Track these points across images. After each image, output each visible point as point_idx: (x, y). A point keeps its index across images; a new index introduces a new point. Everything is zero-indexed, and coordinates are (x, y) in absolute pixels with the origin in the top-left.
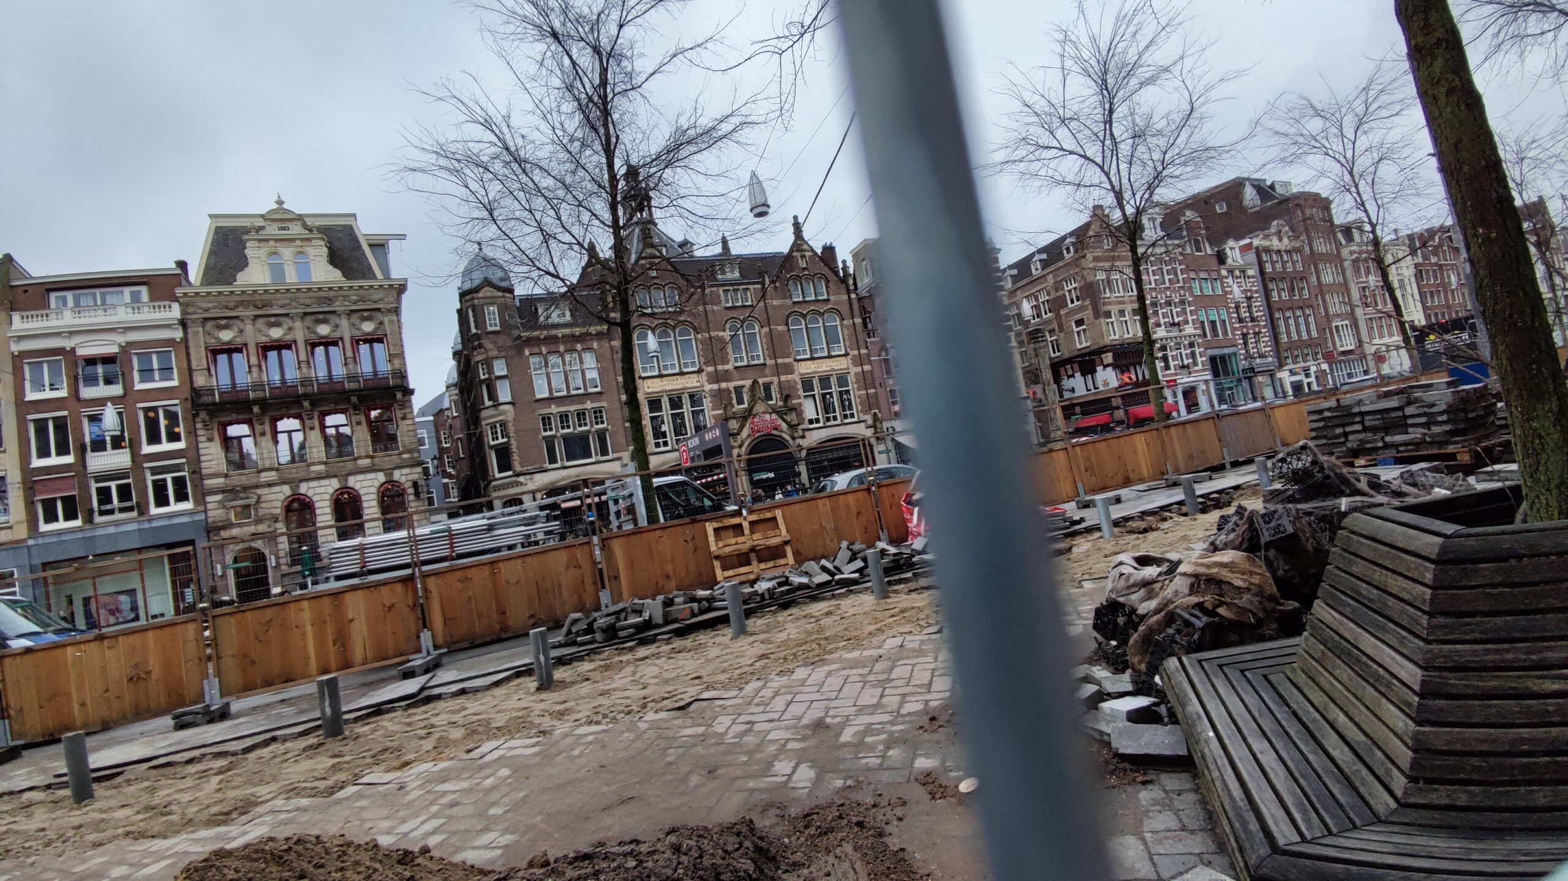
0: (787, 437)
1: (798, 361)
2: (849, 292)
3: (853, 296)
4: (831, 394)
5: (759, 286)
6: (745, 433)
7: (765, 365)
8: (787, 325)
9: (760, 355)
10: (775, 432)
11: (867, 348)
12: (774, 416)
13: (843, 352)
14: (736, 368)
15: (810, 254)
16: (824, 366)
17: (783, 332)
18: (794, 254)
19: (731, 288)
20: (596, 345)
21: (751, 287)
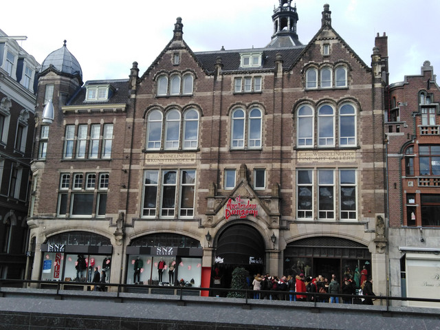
0: (264, 226)
1: (297, 150)
2: (374, 81)
3: (378, 85)
4: (331, 188)
5: (272, 74)
7: (260, 150)
8: (294, 112)
9: (258, 141)
10: (253, 219)
11: (384, 143)
12: (254, 202)
13: (355, 145)
14: (231, 151)
15: (336, 41)
16: (327, 159)
17: (288, 119)
18: (317, 43)
19: (243, 76)
20: (115, 121)
21: (263, 75)
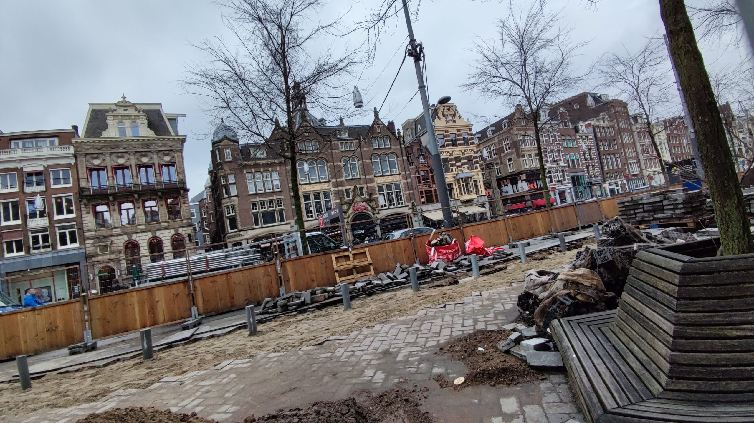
0: (371, 214)
1: (376, 177)
2: (400, 144)
3: (403, 146)
4: (392, 193)
5: (357, 141)
6: (350, 211)
7: (360, 178)
8: (371, 159)
9: (358, 174)
10: (365, 211)
11: (409, 171)
12: (364, 203)
13: (398, 173)
14: (346, 180)
15: (382, 126)
16: (388, 180)
17: (369, 163)
18: (375, 126)
19: (344, 142)
20: (278, 168)
21: (354, 141)
